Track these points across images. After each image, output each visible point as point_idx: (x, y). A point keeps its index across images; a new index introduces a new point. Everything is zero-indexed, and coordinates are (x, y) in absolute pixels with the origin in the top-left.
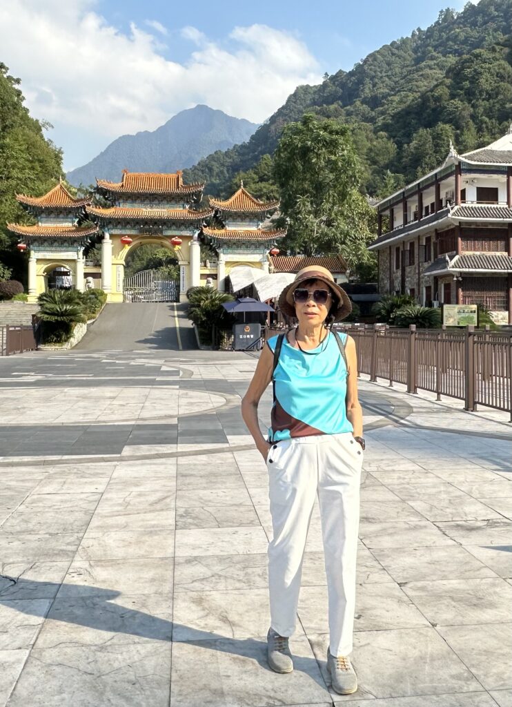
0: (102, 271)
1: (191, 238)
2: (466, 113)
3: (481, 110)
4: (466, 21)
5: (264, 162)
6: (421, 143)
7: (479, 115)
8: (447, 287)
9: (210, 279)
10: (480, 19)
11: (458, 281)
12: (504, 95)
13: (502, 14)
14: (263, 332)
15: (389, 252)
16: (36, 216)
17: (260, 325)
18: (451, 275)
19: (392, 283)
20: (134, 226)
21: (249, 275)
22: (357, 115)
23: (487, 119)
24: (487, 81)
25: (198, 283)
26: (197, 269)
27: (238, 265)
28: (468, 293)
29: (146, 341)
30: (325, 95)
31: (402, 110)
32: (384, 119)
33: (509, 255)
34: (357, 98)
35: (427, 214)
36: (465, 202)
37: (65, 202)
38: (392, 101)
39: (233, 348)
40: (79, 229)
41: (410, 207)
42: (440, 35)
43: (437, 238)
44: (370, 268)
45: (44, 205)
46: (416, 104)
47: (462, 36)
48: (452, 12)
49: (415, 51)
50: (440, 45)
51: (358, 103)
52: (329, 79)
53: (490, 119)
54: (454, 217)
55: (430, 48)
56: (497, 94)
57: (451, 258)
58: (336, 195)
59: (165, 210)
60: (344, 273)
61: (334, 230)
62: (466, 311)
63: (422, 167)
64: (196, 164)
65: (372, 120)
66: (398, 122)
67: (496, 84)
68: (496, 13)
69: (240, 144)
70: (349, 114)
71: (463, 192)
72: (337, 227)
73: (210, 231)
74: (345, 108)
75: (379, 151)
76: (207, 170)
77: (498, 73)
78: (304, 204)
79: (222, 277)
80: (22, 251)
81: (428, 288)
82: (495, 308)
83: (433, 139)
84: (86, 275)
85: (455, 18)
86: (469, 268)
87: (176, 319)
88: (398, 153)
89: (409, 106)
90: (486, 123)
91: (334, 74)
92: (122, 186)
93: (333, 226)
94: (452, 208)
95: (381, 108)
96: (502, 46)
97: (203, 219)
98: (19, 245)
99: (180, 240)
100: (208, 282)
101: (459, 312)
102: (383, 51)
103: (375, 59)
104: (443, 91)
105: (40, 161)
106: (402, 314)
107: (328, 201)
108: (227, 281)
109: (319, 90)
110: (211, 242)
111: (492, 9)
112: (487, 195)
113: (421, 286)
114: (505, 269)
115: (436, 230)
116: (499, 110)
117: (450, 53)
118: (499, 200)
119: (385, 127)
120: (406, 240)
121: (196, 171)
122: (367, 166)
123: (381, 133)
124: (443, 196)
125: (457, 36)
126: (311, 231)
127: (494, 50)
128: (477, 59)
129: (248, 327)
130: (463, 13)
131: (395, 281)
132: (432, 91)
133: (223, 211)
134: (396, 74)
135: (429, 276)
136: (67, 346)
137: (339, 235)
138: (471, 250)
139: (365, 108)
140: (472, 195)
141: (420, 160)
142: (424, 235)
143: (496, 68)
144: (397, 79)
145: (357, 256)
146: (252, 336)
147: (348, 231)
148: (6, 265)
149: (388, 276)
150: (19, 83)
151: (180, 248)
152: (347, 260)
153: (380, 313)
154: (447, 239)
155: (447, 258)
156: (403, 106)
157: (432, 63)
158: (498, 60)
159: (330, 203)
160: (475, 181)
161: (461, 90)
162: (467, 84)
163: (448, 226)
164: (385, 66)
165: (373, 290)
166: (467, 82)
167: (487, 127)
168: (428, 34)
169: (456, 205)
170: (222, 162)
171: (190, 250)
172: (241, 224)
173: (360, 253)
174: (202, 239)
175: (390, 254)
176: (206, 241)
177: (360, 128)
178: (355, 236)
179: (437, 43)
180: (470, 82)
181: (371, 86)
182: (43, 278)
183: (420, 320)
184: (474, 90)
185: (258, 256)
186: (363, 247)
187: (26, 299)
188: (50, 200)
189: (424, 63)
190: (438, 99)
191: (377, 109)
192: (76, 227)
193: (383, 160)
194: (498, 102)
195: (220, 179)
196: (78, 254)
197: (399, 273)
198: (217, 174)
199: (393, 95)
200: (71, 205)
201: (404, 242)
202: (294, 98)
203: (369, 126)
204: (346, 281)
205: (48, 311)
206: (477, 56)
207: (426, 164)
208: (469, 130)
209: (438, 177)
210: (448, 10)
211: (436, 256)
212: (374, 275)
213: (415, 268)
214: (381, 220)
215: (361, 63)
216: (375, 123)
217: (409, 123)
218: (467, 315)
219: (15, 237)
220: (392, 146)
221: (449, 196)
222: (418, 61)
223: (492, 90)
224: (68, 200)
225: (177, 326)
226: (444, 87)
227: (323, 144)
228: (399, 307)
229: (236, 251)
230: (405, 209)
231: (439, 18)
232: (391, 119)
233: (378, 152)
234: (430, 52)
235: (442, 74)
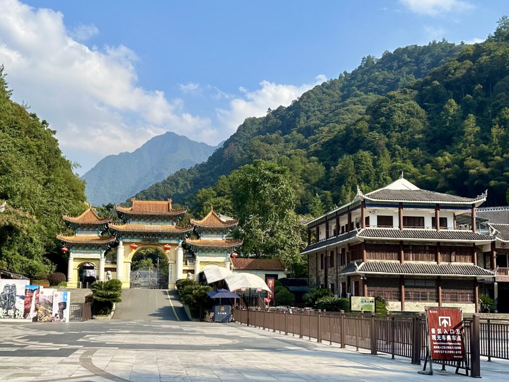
0: (117, 266)
1: (177, 245)
2: (382, 143)
3: (394, 140)
4: (384, 66)
5: (221, 181)
6: (345, 166)
7: (393, 144)
8: (357, 283)
9: (190, 274)
10: (395, 64)
11: (364, 280)
12: (413, 128)
13: (414, 60)
14: (232, 310)
15: (315, 257)
16: (74, 229)
17: (230, 306)
18: (358, 276)
19: (318, 278)
20: (139, 237)
21: (218, 271)
22: (293, 142)
23: (399, 147)
24: (399, 117)
25: (182, 276)
26: (181, 266)
27: (208, 264)
28: (371, 288)
29: (154, 315)
30: (268, 126)
31: (331, 140)
32: (315, 146)
33: (401, 263)
34: (293, 128)
35: (343, 232)
36: (369, 226)
37: (93, 220)
38: (322, 131)
39: (213, 320)
40: (102, 238)
41: (331, 226)
42: (362, 77)
43: (349, 250)
44: (302, 267)
45: (81, 222)
46: (342, 135)
47: (381, 78)
48: (373, 59)
49: (342, 90)
50: (362, 85)
51: (295, 132)
52: (272, 113)
53: (402, 147)
54: (360, 236)
55: (354, 88)
56: (408, 127)
57: (359, 264)
58: (277, 215)
59: (160, 226)
60: (283, 271)
61: (275, 239)
62: (367, 301)
63: (345, 185)
64: (166, 178)
65: (305, 146)
66: (327, 149)
67: (407, 120)
68: (409, 60)
69: (200, 163)
70: (287, 141)
71: (367, 219)
72: (278, 237)
73: (190, 241)
74: (284, 137)
75: (312, 171)
76: (174, 183)
77: (408, 111)
78: (254, 222)
79: (197, 272)
80: (65, 252)
81: (344, 284)
82: (391, 299)
83: (355, 163)
84: (106, 269)
85: (375, 63)
86: (372, 271)
87: (170, 300)
88: (326, 174)
89: (335, 137)
90: (398, 150)
91: (276, 109)
92: (132, 210)
93: (275, 237)
94: (359, 230)
95: (313, 137)
96: (412, 88)
97: (186, 233)
98: (63, 249)
99: (170, 247)
100: (188, 276)
101: (362, 302)
102: (315, 91)
103: (309, 97)
104: (364, 125)
105: (73, 190)
106: (323, 302)
107: (271, 220)
108: (202, 275)
109: (264, 122)
110: (191, 248)
111: (406, 56)
112: (385, 221)
113: (339, 282)
114: (397, 272)
115: (349, 244)
116: (409, 140)
117: (371, 91)
118: (394, 225)
119: (316, 153)
120: (328, 250)
121: (166, 184)
122: (301, 183)
123: (313, 158)
124: (353, 220)
125: (376, 78)
126: (259, 240)
127: (405, 93)
128: (391, 100)
129: (223, 308)
130: (383, 59)
131: (320, 278)
132: (354, 125)
133: (199, 227)
134: (326, 109)
135: (344, 276)
136: (110, 317)
137: (279, 243)
138: (373, 259)
139: (300, 136)
140: (374, 221)
141: (344, 179)
142: (340, 247)
143: (407, 107)
144: (327, 113)
145: (292, 257)
146: (225, 313)
147: (286, 240)
148: (53, 262)
149: (315, 274)
150: (55, 134)
151: (169, 251)
152: (285, 261)
153: (308, 301)
154: (356, 251)
155: (356, 264)
156: (331, 136)
157: (355, 99)
158: (408, 100)
159: (273, 220)
160: (376, 211)
161: (378, 124)
162: (383, 119)
163: (357, 242)
164: (317, 102)
165: (304, 283)
166: (384, 118)
167: (399, 153)
168: (353, 76)
169: (362, 228)
170: (186, 177)
171: (176, 253)
172: (211, 235)
173: (294, 256)
174: (184, 246)
175: (317, 258)
176: (187, 247)
177: (295, 154)
178: (291, 243)
179: (360, 83)
180: (385, 118)
181: (305, 118)
182: (77, 271)
183: (335, 306)
184: (388, 124)
185: (222, 257)
186: (297, 252)
187: (66, 285)
188: (84, 218)
189: (349, 100)
190: (359, 131)
191: (310, 137)
192: (100, 237)
193: (314, 179)
194: (408, 134)
195: (184, 191)
196: (101, 255)
197: (323, 272)
198: (182, 186)
199: (322, 126)
200: (98, 222)
201: (326, 251)
202: (243, 128)
203: (304, 152)
204: (285, 276)
205: (100, 295)
206: (391, 97)
207: (349, 183)
208: (384, 156)
209: (350, 208)
210: (369, 57)
211: (348, 262)
212: (306, 272)
213: (335, 269)
214: (310, 232)
215: (298, 100)
216: (309, 149)
217: (336, 150)
218: (368, 304)
219: (61, 243)
220: (321, 169)
221: (358, 221)
222: (344, 98)
223: (404, 124)
224: (95, 219)
225: (172, 305)
226: (365, 122)
227: (268, 180)
228: (321, 297)
229: (207, 254)
230: (327, 228)
231: (362, 64)
232: (321, 147)
233: (310, 173)
234: (354, 90)
235: (364, 109)
